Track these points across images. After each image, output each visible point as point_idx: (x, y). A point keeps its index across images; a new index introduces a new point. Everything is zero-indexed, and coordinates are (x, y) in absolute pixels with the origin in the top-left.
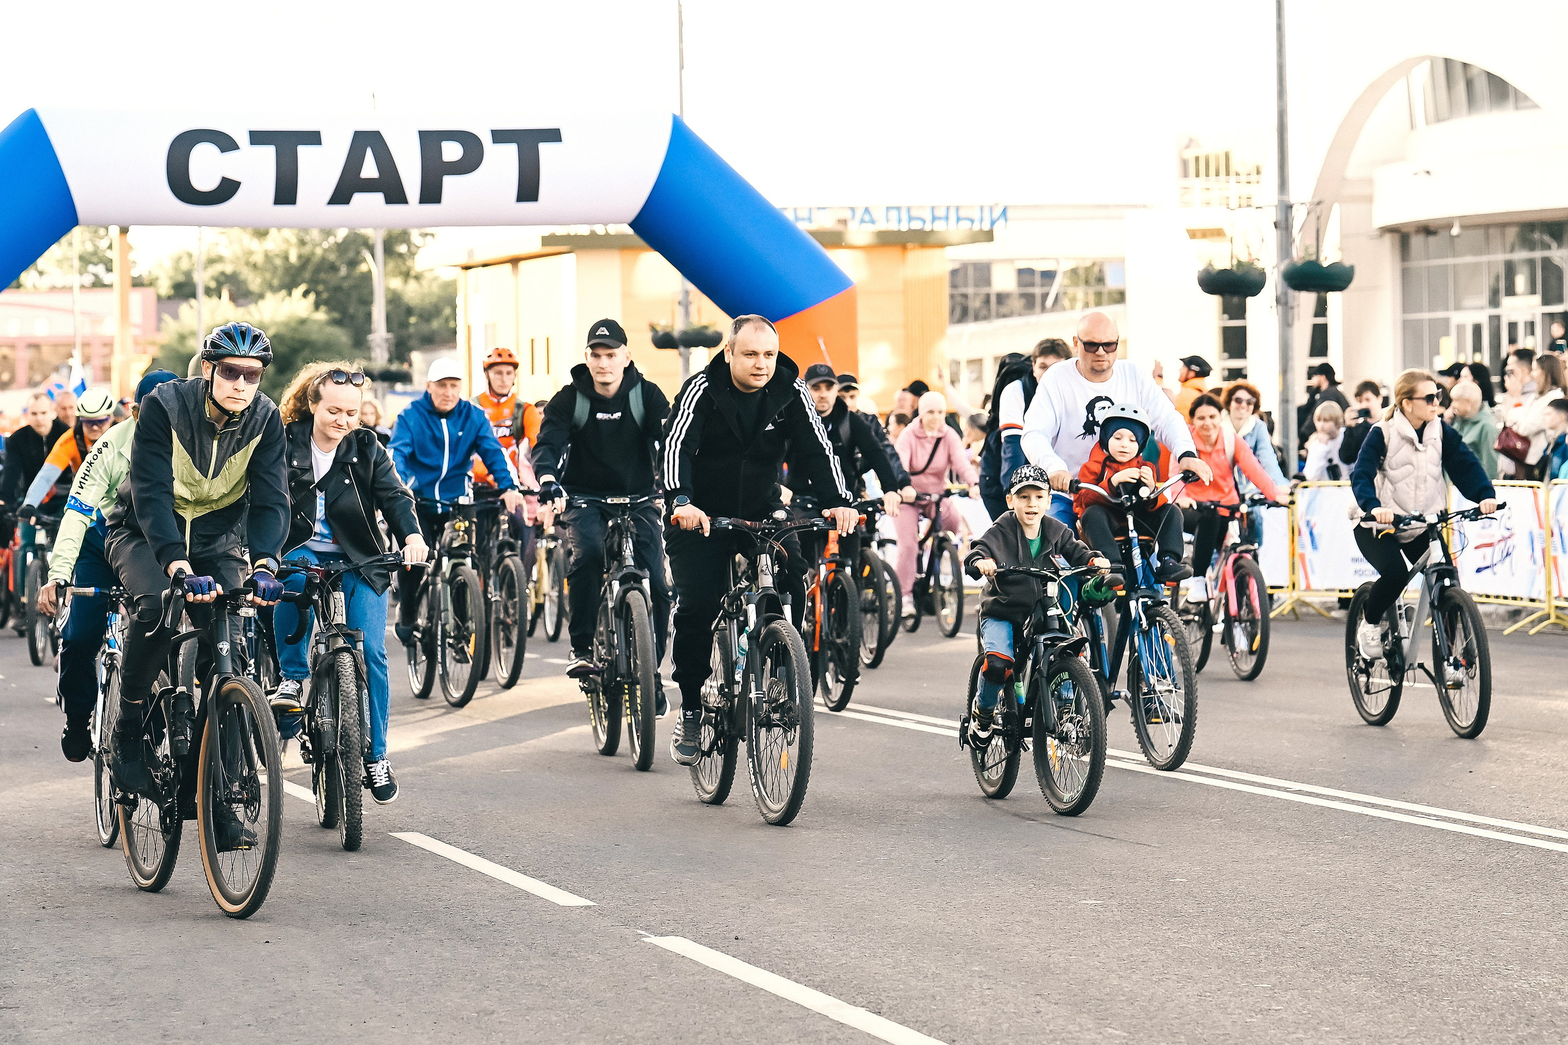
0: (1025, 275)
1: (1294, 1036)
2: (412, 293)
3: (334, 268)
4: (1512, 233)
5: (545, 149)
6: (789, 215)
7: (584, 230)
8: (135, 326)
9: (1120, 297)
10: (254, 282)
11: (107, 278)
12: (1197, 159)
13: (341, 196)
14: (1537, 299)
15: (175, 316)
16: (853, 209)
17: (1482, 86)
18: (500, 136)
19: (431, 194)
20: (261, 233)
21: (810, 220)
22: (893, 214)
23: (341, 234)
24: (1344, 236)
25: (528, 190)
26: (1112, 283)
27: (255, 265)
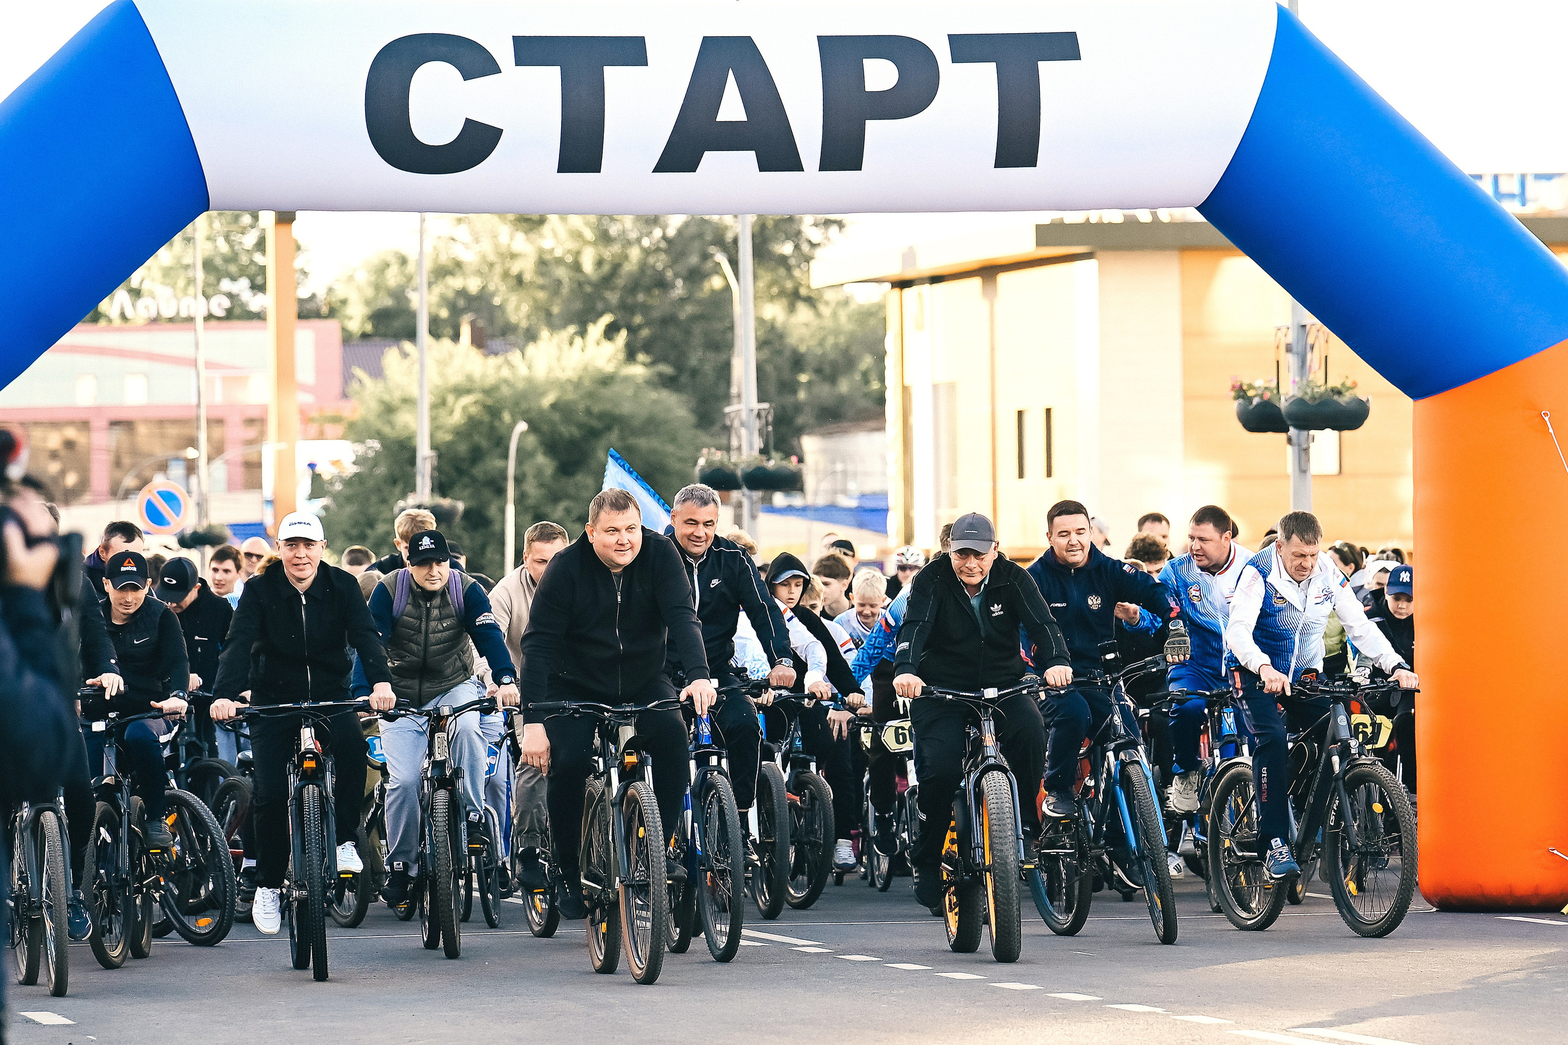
2: (802, 327)
3: (662, 284)
5: (1049, 72)
6: (1486, 187)
7: (1115, 217)
8: (305, 388)
10: (518, 309)
11: (255, 302)
13: (678, 158)
15: (377, 372)
18: (966, 48)
19: (843, 152)
20: (531, 222)
21: (1523, 197)
23: (674, 224)
25: (1017, 147)
27: (519, 280)
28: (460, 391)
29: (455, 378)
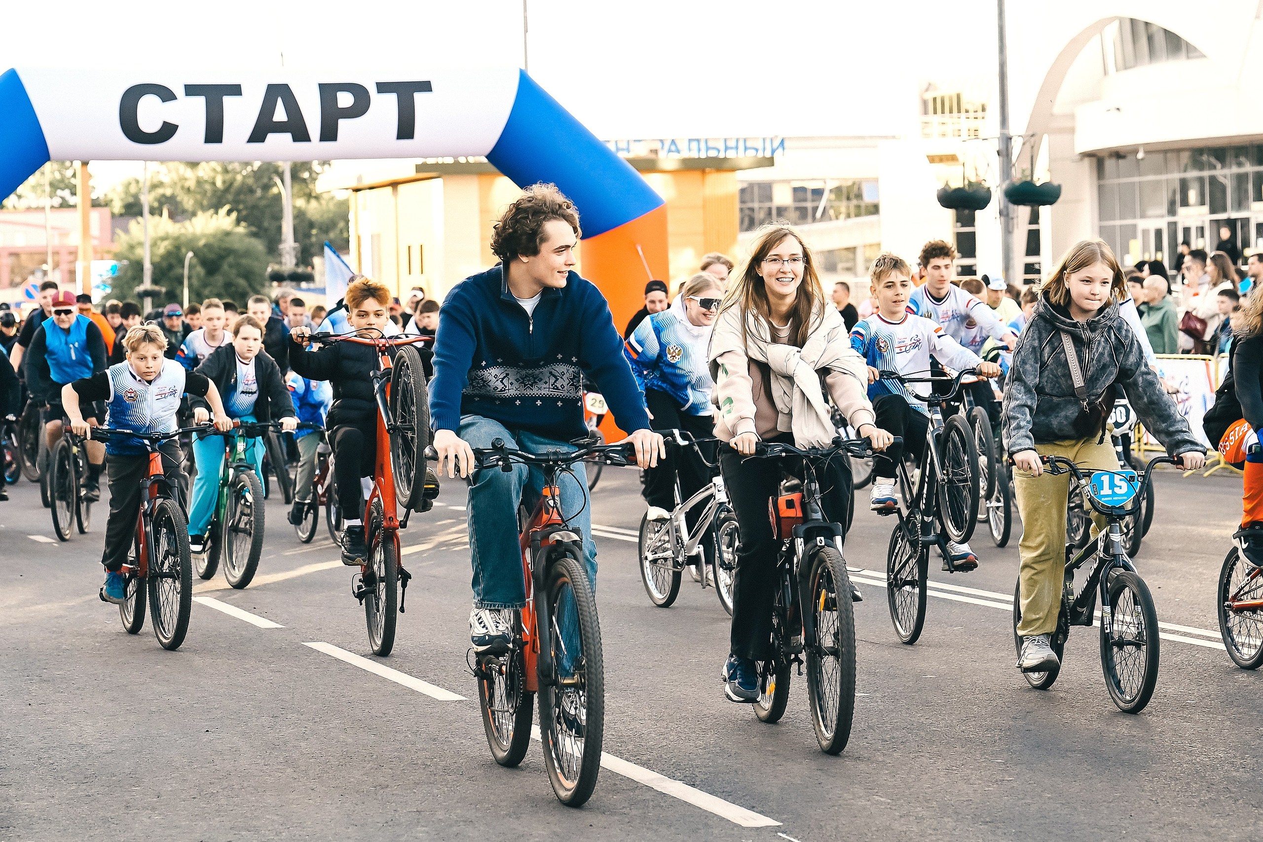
0: (799, 192)
1: (1023, 801)
2: (313, 209)
3: (251, 191)
4: (1185, 157)
5: (419, 97)
6: (611, 147)
7: (450, 160)
8: (95, 238)
9: (874, 209)
10: (188, 203)
11: (72, 200)
12: (935, 99)
13: (258, 136)
14: (1206, 209)
15: (126, 231)
16: (662, 141)
17: (1160, 40)
18: (383, 88)
19: (329, 133)
20: (194, 165)
21: (628, 150)
22: (694, 145)
23: (257, 165)
24: (1052, 160)
25: (406, 130)
26: (868, 198)
27: (189, 189)
28: (163, 239)
29: (161, 233)
